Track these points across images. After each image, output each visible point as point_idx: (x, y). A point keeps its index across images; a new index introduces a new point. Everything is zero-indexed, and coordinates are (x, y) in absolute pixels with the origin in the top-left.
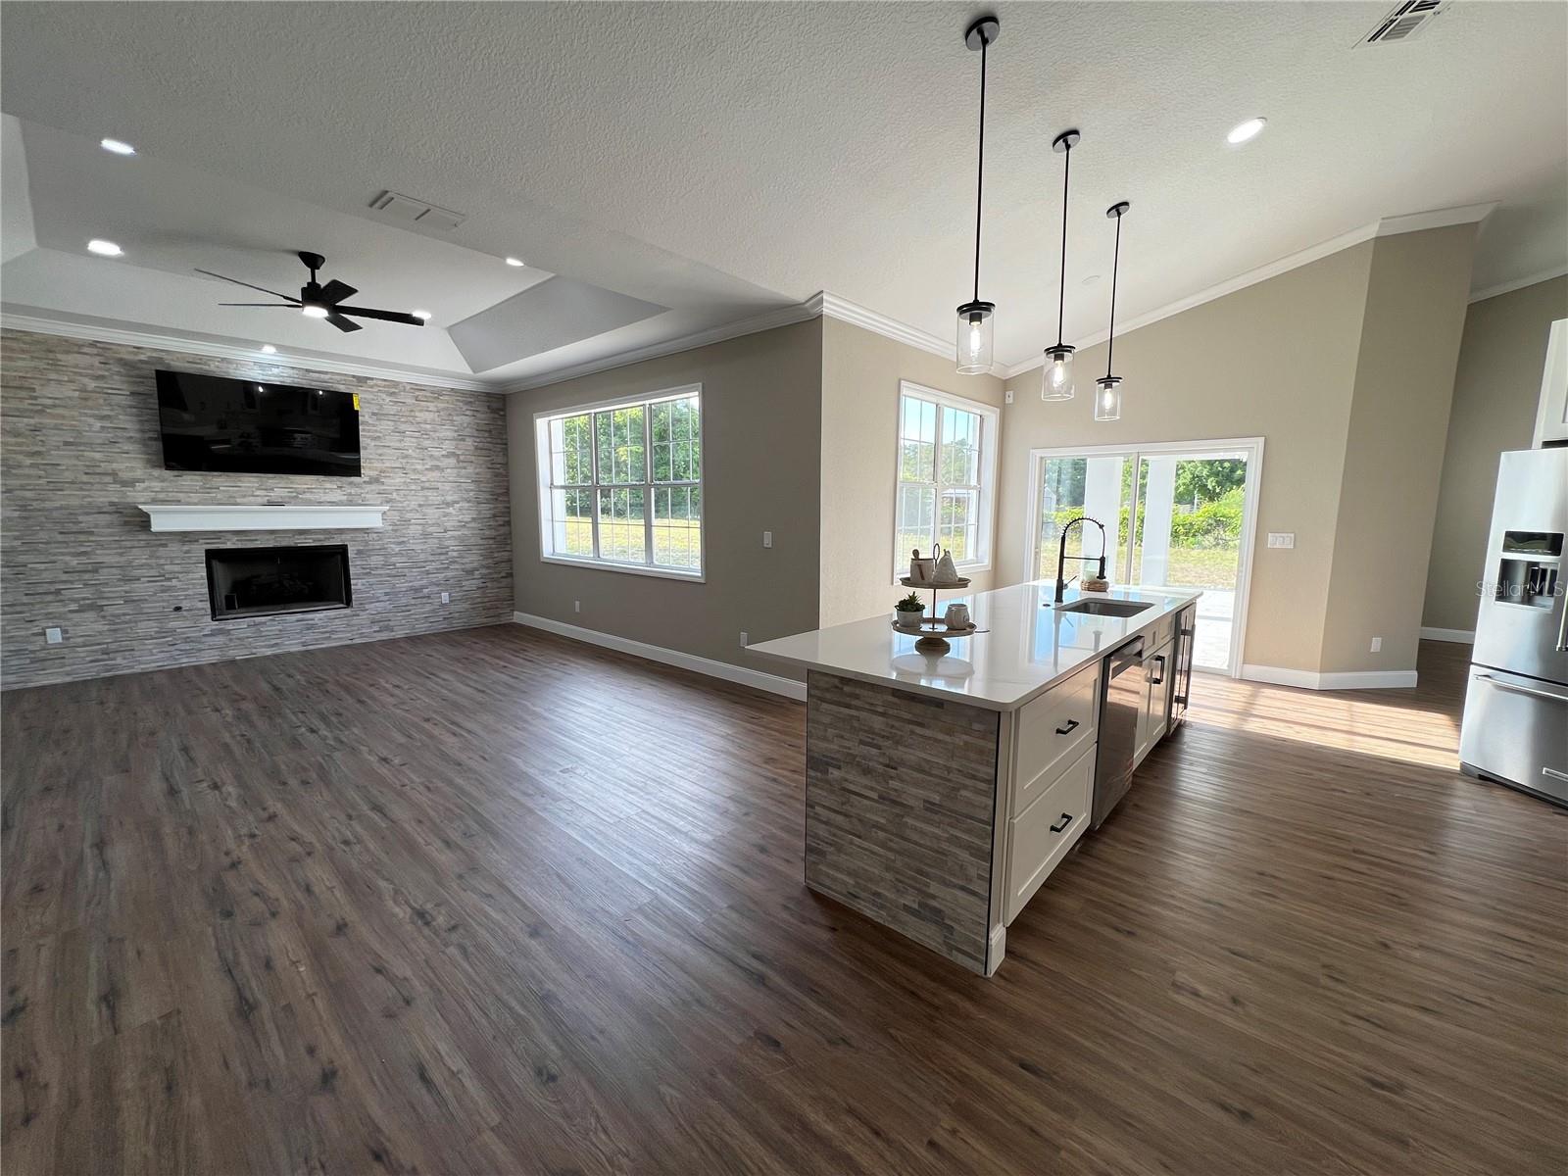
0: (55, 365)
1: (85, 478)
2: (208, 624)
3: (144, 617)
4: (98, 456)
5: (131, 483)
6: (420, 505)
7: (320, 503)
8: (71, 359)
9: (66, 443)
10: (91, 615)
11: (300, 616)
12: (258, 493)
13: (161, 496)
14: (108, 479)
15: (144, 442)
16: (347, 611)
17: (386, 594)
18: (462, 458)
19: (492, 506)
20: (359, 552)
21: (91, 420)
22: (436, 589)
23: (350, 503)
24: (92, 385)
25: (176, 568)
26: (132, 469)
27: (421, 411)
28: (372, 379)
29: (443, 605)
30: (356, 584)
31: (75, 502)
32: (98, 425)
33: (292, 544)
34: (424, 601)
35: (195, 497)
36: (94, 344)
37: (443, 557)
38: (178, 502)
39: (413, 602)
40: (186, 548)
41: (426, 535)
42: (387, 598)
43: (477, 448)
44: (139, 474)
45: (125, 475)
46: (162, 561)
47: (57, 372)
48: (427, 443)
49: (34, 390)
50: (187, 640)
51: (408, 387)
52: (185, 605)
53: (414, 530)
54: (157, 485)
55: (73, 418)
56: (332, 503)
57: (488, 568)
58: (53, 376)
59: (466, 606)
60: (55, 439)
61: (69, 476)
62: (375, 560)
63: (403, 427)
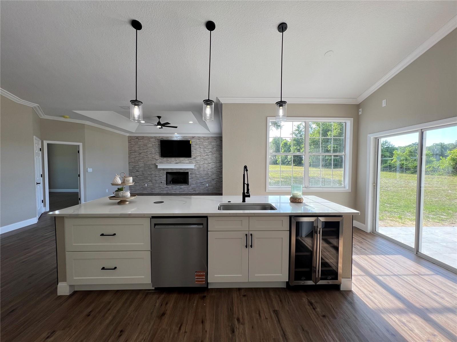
0: (150, 141)
1: (152, 159)
2: (165, 186)
3: (157, 183)
4: (153, 155)
5: (157, 160)
6: (203, 164)
7: (184, 163)
8: (151, 140)
9: (150, 154)
10: (150, 182)
11: (179, 186)
12: (174, 161)
13: (161, 162)
14: (154, 159)
15: (159, 153)
16: (188, 186)
17: (195, 183)
20: (191, 174)
21: (153, 149)
22: (206, 183)
23: (190, 163)
24: (154, 144)
25: (162, 175)
26: (157, 157)
27: (204, 143)
28: (195, 137)
29: (207, 187)
30: (190, 180)
31: (150, 163)
32: (154, 150)
33: (179, 171)
34: (203, 185)
35: (165, 162)
36: (154, 137)
37: (207, 176)
38: (163, 163)
39: (200, 185)
40: (163, 171)
41: (204, 170)
42: (195, 184)
44: (158, 158)
45: (157, 158)
46: (160, 174)
47: (150, 142)
49: (147, 145)
50: (162, 188)
51: (202, 137)
52: (163, 182)
53: (202, 169)
54: (160, 160)
55: (151, 149)
56: (186, 163)
58: (149, 143)
59: (212, 188)
61: (150, 159)
62: (194, 176)
63: (201, 146)
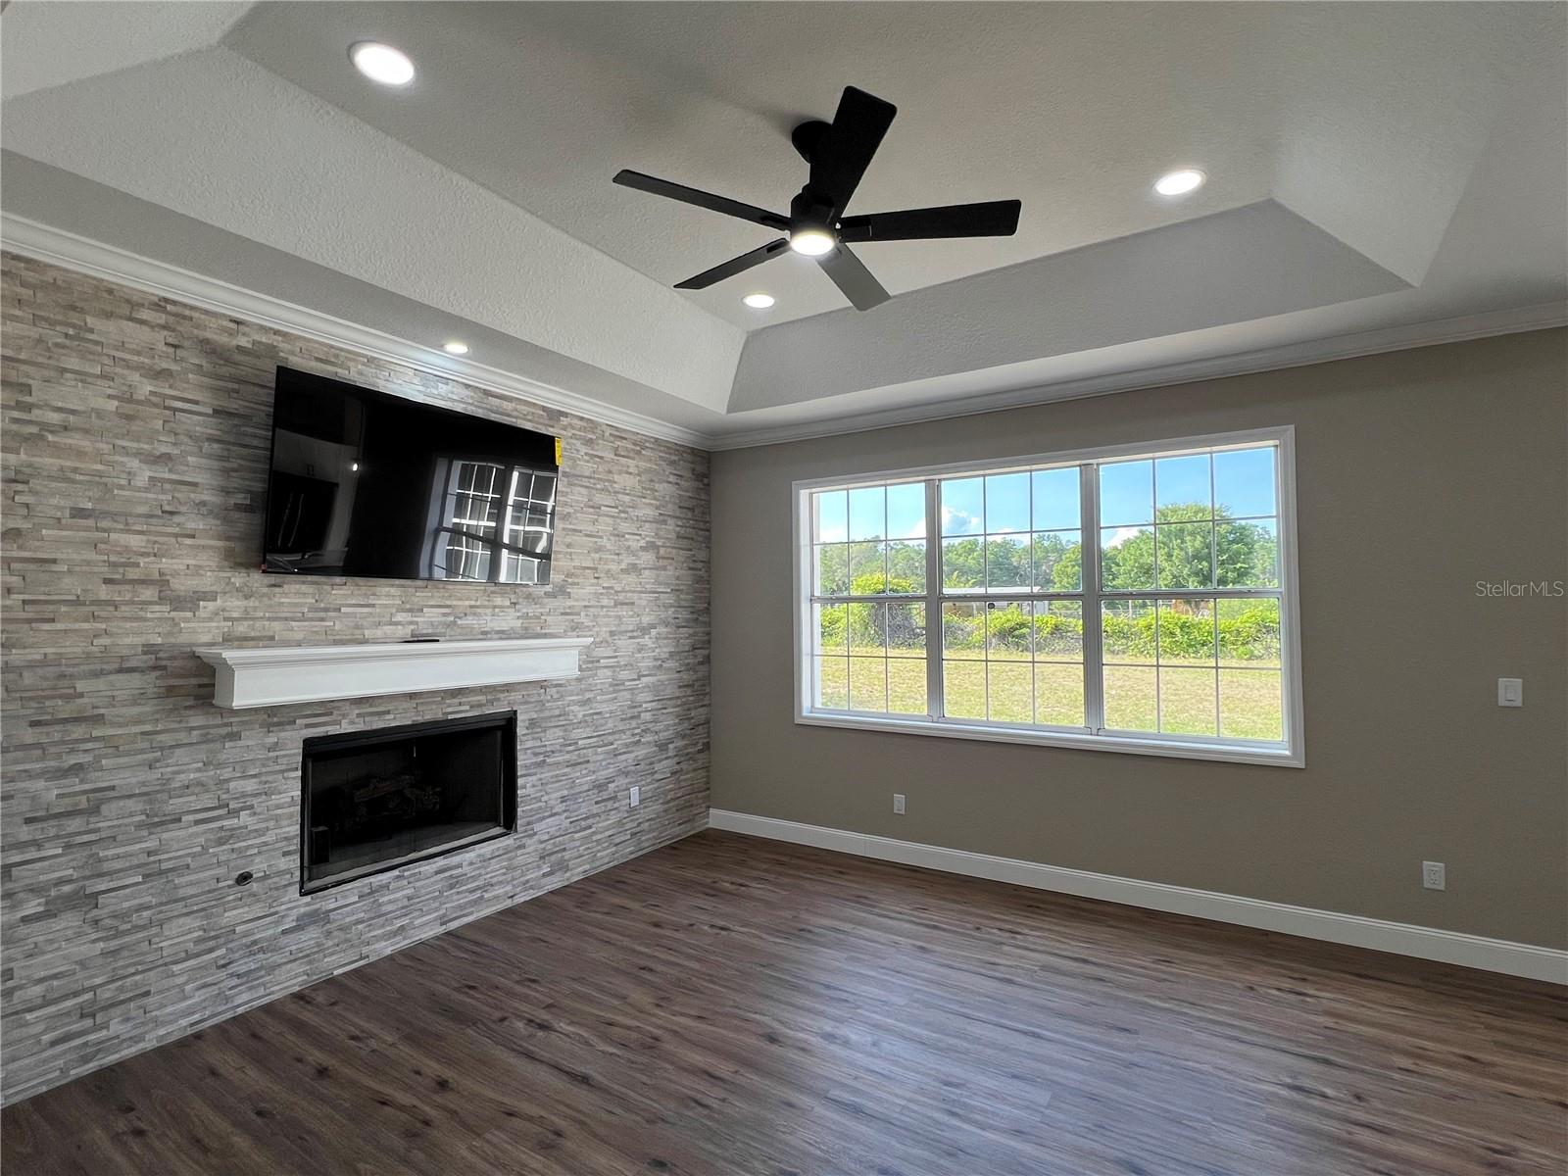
0: (80, 337)
1: (104, 592)
2: (297, 906)
3: (179, 908)
4: (135, 541)
5: (191, 602)
6: (612, 633)
8: (107, 330)
9: (78, 513)
10: (69, 921)
11: (440, 862)
12: (400, 617)
13: (241, 628)
14: (148, 593)
15: (223, 514)
16: (508, 841)
17: (563, 799)
18: (662, 551)
19: (691, 631)
20: (533, 724)
21: (134, 464)
22: (622, 781)
23: (526, 634)
24: (145, 388)
25: (250, 786)
26: (196, 571)
27: (620, 473)
29: (632, 810)
30: (526, 786)
31: (73, 648)
32: (144, 474)
33: (440, 716)
34: (610, 805)
35: (299, 630)
37: (634, 723)
38: (270, 640)
39: (595, 809)
40: (272, 739)
41: (617, 685)
42: (563, 807)
43: (679, 536)
44: (207, 581)
45: (181, 585)
47: (83, 355)
48: (624, 527)
49: (27, 389)
50: (253, 948)
52: (258, 867)
53: (604, 677)
54: (235, 605)
55: (99, 456)
56: (503, 635)
57: (683, 737)
58: (73, 363)
59: (657, 807)
60: (56, 502)
61: (71, 586)
62: (553, 737)
